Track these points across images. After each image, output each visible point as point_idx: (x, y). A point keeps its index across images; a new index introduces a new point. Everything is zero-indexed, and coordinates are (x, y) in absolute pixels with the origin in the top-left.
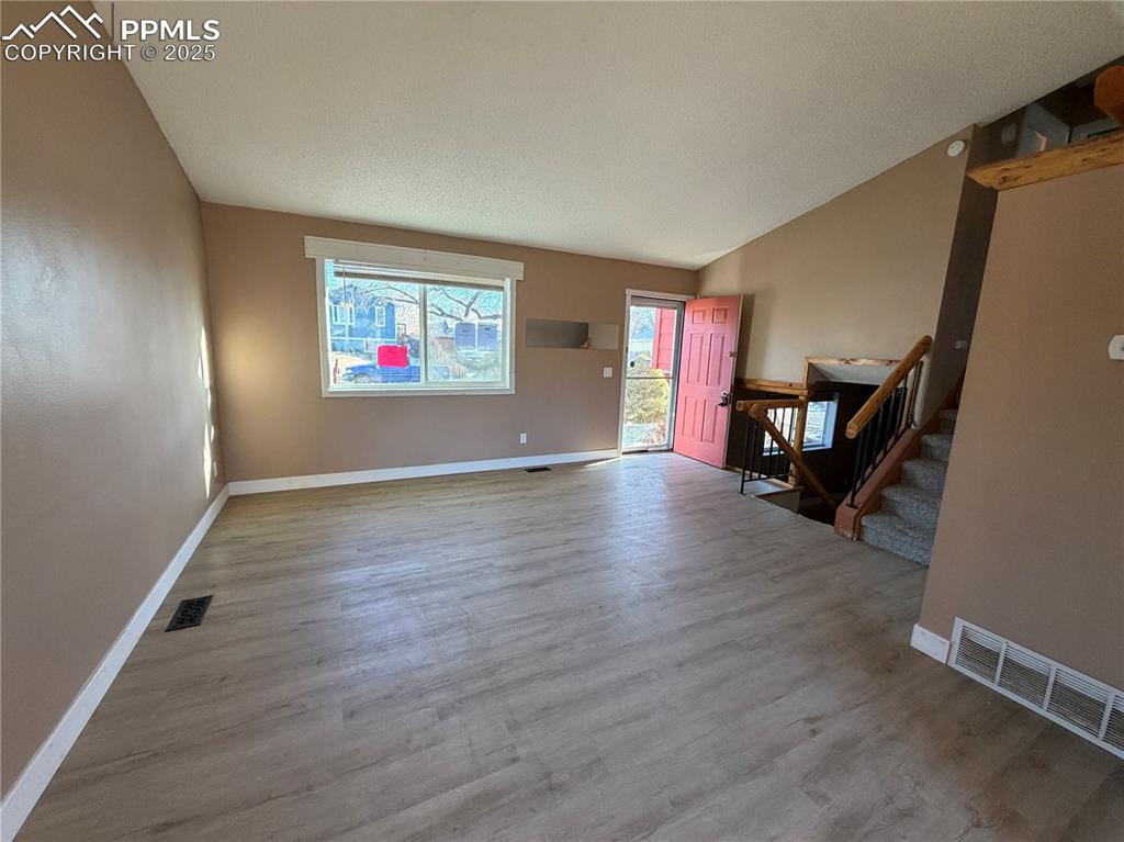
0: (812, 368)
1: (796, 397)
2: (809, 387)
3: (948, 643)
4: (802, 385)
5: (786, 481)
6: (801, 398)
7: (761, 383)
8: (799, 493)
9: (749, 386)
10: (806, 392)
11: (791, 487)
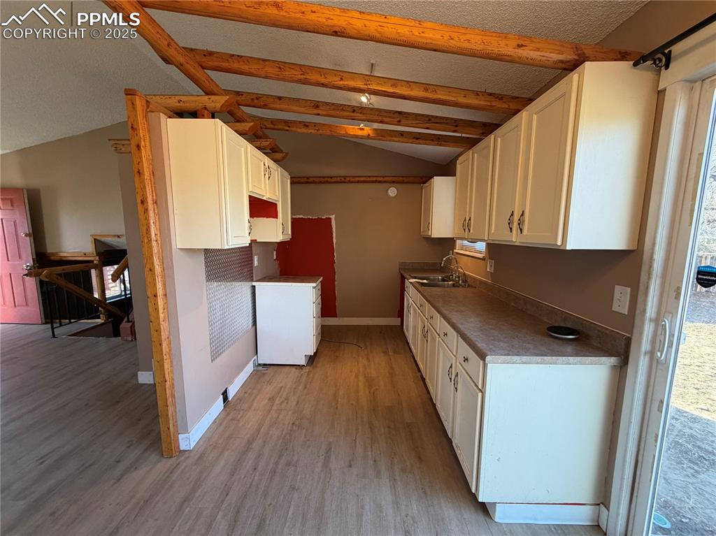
0: (97, 242)
1: (92, 261)
2: (98, 254)
3: (152, 373)
4: (93, 253)
5: (99, 318)
6: (95, 262)
7: (62, 254)
8: (111, 325)
9: (52, 258)
10: (97, 258)
11: (103, 321)
